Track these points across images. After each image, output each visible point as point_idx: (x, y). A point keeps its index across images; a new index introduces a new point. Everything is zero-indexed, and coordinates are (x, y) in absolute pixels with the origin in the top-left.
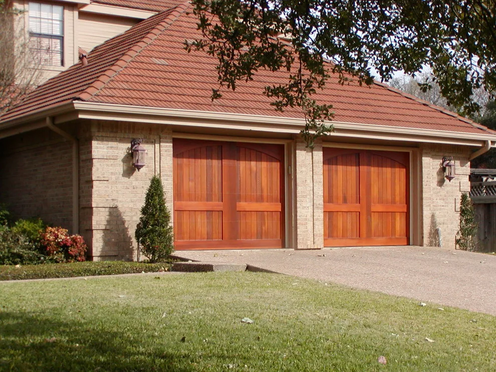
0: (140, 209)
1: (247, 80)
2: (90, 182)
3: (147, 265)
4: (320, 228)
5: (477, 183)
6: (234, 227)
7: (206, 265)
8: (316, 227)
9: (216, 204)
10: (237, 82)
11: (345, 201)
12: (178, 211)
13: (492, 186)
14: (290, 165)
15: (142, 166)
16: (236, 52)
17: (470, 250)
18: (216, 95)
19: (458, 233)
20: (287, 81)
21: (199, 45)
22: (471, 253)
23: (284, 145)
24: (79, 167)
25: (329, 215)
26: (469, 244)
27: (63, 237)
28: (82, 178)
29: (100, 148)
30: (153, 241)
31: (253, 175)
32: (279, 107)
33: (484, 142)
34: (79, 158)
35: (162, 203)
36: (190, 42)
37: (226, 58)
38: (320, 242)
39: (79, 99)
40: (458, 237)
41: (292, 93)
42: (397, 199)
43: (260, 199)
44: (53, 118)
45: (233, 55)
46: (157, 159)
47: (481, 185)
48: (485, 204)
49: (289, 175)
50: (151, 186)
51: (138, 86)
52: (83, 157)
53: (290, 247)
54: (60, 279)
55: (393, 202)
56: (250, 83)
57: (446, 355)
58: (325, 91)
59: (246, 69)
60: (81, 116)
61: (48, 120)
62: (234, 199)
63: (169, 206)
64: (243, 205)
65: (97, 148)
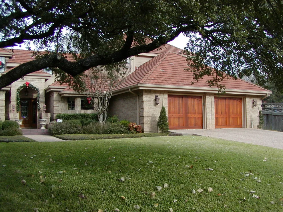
0: (159, 117)
1: (201, 79)
2: (143, 108)
3: (161, 134)
4: (214, 123)
5: (264, 108)
6: (187, 122)
7: (180, 134)
8: (213, 122)
9: (181, 115)
10: (198, 79)
11: (222, 113)
12: (169, 117)
13: (269, 108)
14: (204, 102)
15: (159, 103)
16: (198, 71)
17: (262, 129)
18: (193, 83)
19: (258, 124)
20: (213, 79)
21: (188, 69)
22: (263, 130)
23: (202, 96)
24: (139, 104)
25: (217, 118)
26: (262, 127)
27: (135, 126)
28: (140, 107)
29: (146, 98)
30: (163, 127)
31: (193, 106)
32: (210, 86)
33: (266, 94)
34: (139, 101)
35: (165, 114)
36: (185, 69)
37: (195, 73)
38: (214, 127)
39: (140, 83)
40: (258, 125)
41: (214, 82)
42: (238, 113)
43: (195, 113)
44: (131, 89)
45: (197, 72)
46: (163, 101)
47: (265, 108)
48: (266, 114)
49: (204, 106)
50: (162, 110)
51: (157, 79)
52: (140, 101)
53: (205, 128)
54: (136, 138)
55: (237, 114)
56: (202, 80)
57: (258, 156)
58: (223, 81)
59: (201, 76)
60: (140, 88)
61: (129, 90)
62: (187, 113)
63: (167, 115)
64: (190, 115)
65: (145, 98)
